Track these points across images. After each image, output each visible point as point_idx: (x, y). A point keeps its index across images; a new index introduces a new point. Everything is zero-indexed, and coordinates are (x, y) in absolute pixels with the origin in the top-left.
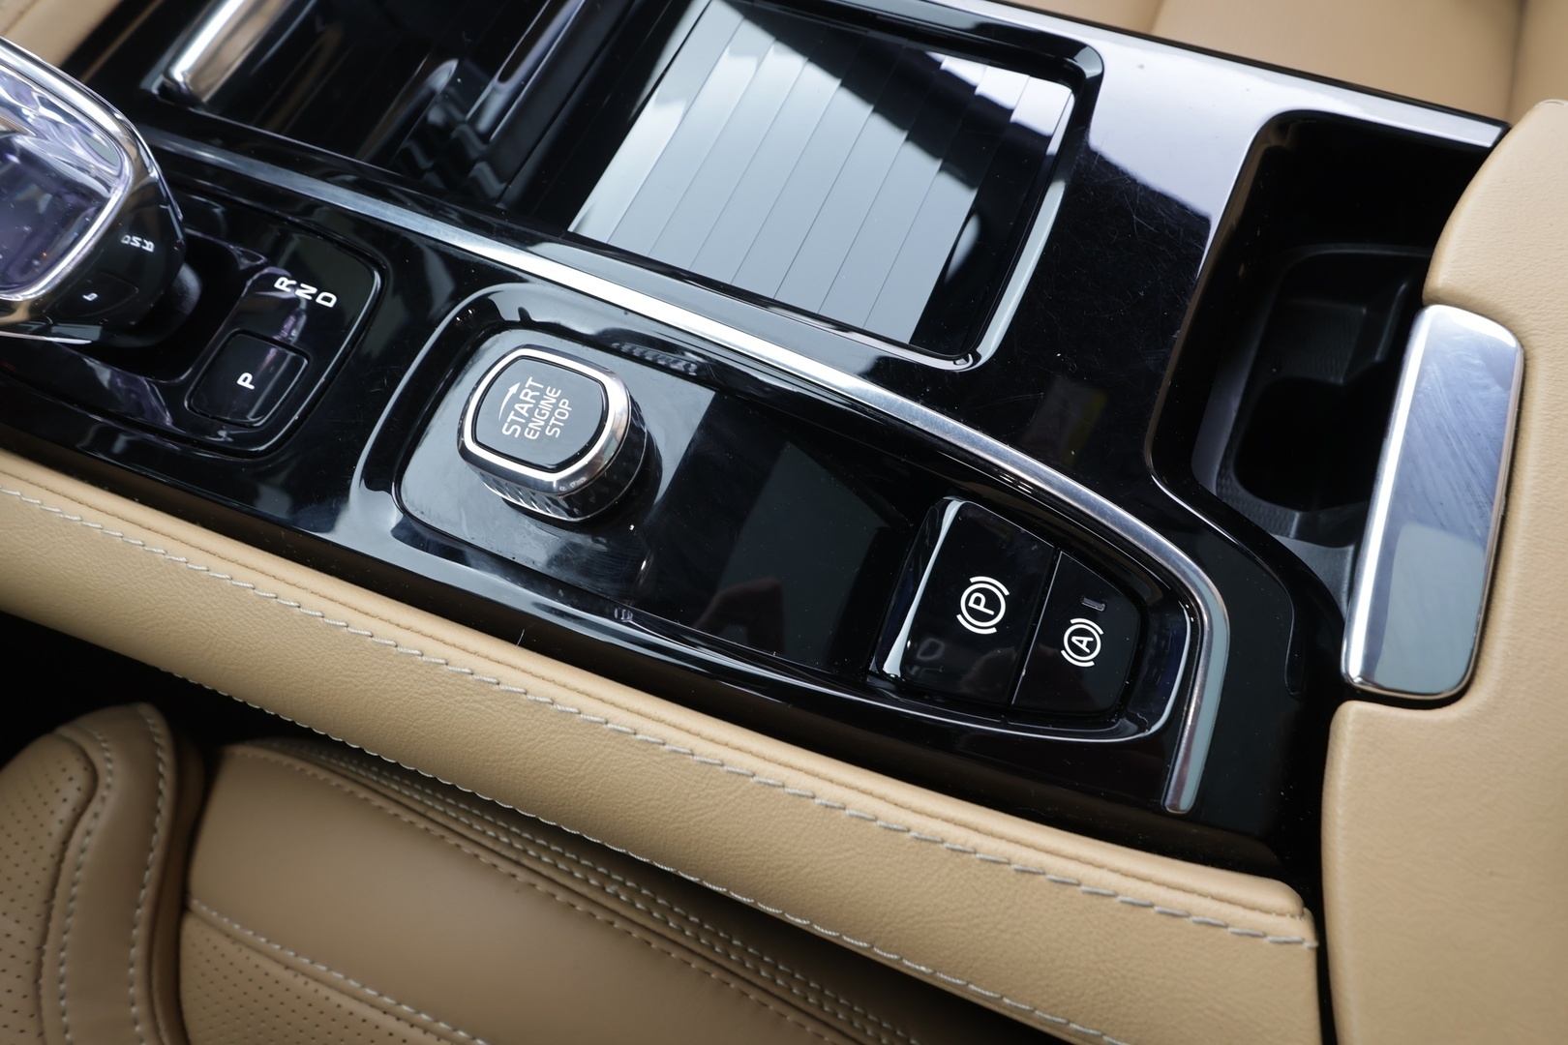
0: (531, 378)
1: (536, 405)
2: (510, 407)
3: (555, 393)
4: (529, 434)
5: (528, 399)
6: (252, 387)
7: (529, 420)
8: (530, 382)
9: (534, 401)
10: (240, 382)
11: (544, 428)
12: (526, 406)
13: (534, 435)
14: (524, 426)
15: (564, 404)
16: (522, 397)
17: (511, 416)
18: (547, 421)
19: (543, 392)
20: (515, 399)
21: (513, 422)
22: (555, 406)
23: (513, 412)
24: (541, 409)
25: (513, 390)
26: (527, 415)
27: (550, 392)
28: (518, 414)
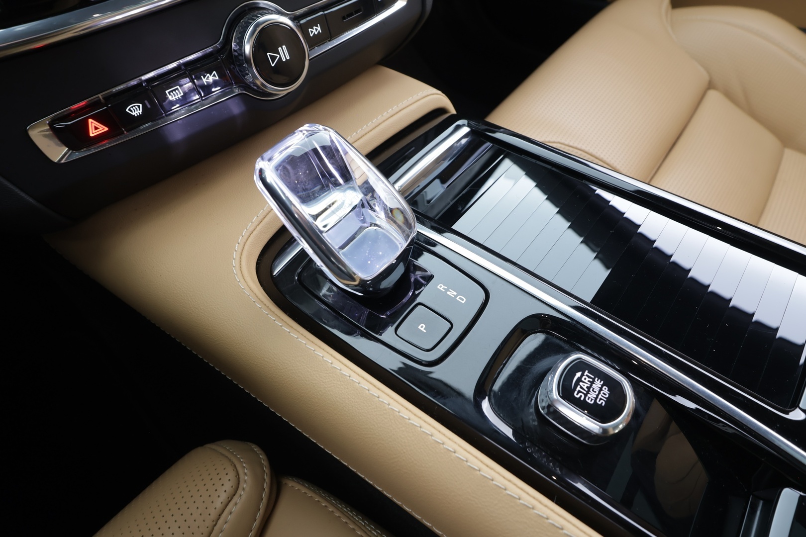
0: (587, 371)
1: (591, 386)
2: (577, 383)
3: (600, 382)
4: (588, 399)
5: (586, 381)
6: (425, 331)
7: (588, 392)
8: (586, 373)
9: (590, 383)
10: (419, 327)
11: (596, 399)
12: (586, 385)
13: (591, 401)
14: (586, 395)
15: (605, 389)
16: (583, 379)
17: (578, 388)
18: (598, 396)
19: (594, 380)
20: (579, 380)
21: (579, 392)
22: (601, 389)
23: (579, 386)
24: (593, 389)
25: (578, 374)
26: (586, 390)
27: (598, 380)
28: (581, 387)
